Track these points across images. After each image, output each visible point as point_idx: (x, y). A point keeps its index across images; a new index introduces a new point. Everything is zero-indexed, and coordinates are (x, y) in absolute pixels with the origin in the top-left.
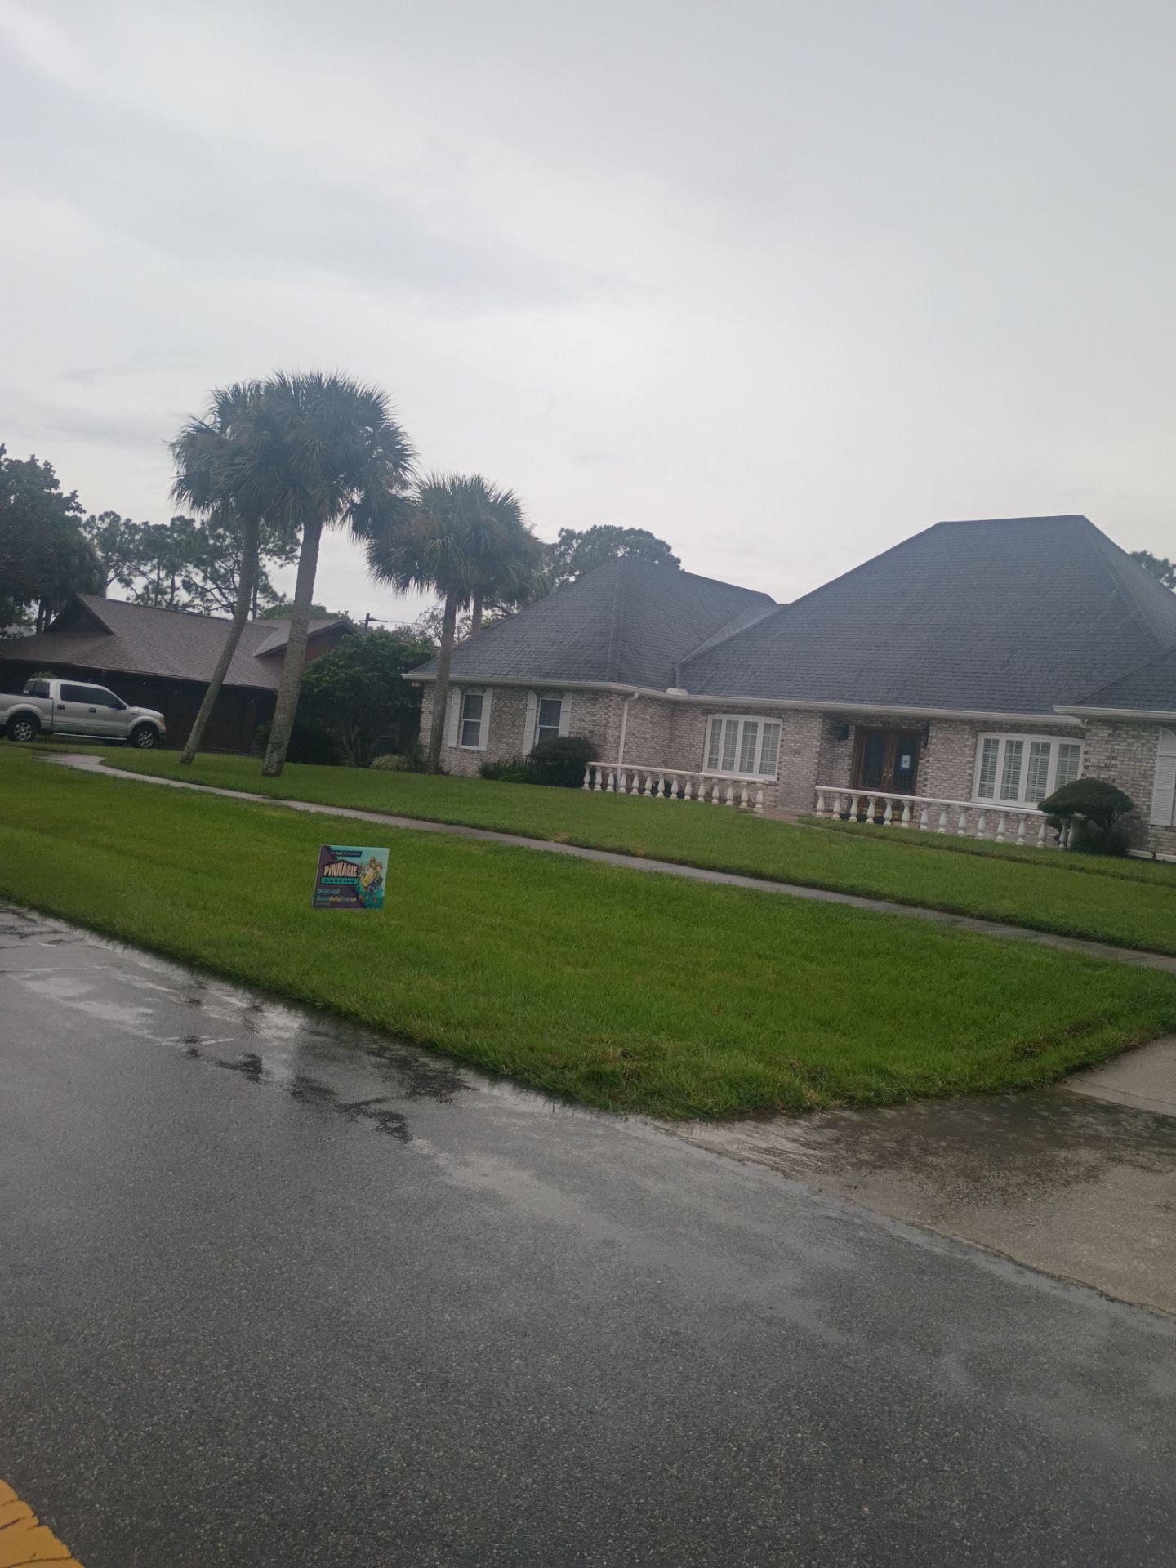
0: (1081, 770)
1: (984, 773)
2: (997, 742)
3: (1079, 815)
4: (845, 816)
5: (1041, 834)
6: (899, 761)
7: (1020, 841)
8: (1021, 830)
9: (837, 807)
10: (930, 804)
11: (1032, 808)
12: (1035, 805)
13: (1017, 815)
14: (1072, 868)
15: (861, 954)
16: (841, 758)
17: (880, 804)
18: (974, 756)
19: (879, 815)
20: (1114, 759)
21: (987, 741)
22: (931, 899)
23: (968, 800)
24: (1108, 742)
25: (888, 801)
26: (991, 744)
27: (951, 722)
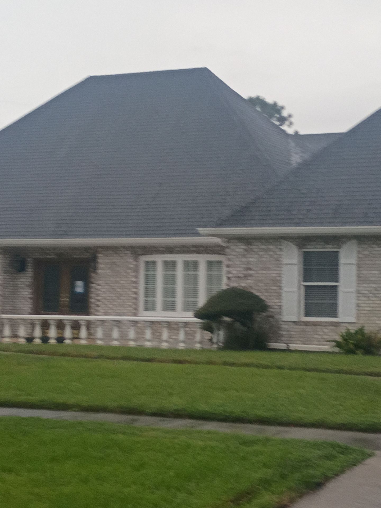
0: (225, 280)
1: (147, 289)
2: (154, 263)
3: (227, 319)
4: (30, 340)
5: (198, 337)
6: (73, 286)
7: (181, 346)
8: (182, 336)
9: (22, 332)
10: (103, 321)
11: (189, 317)
12: (191, 314)
13: (177, 323)
14: (225, 363)
15: (54, 460)
16: (22, 288)
17: (60, 325)
18: (136, 277)
19: (60, 336)
20: (250, 269)
21: (147, 263)
22: (112, 404)
23: (135, 315)
24: (244, 256)
25: (66, 322)
26: (151, 265)
27: (115, 249)
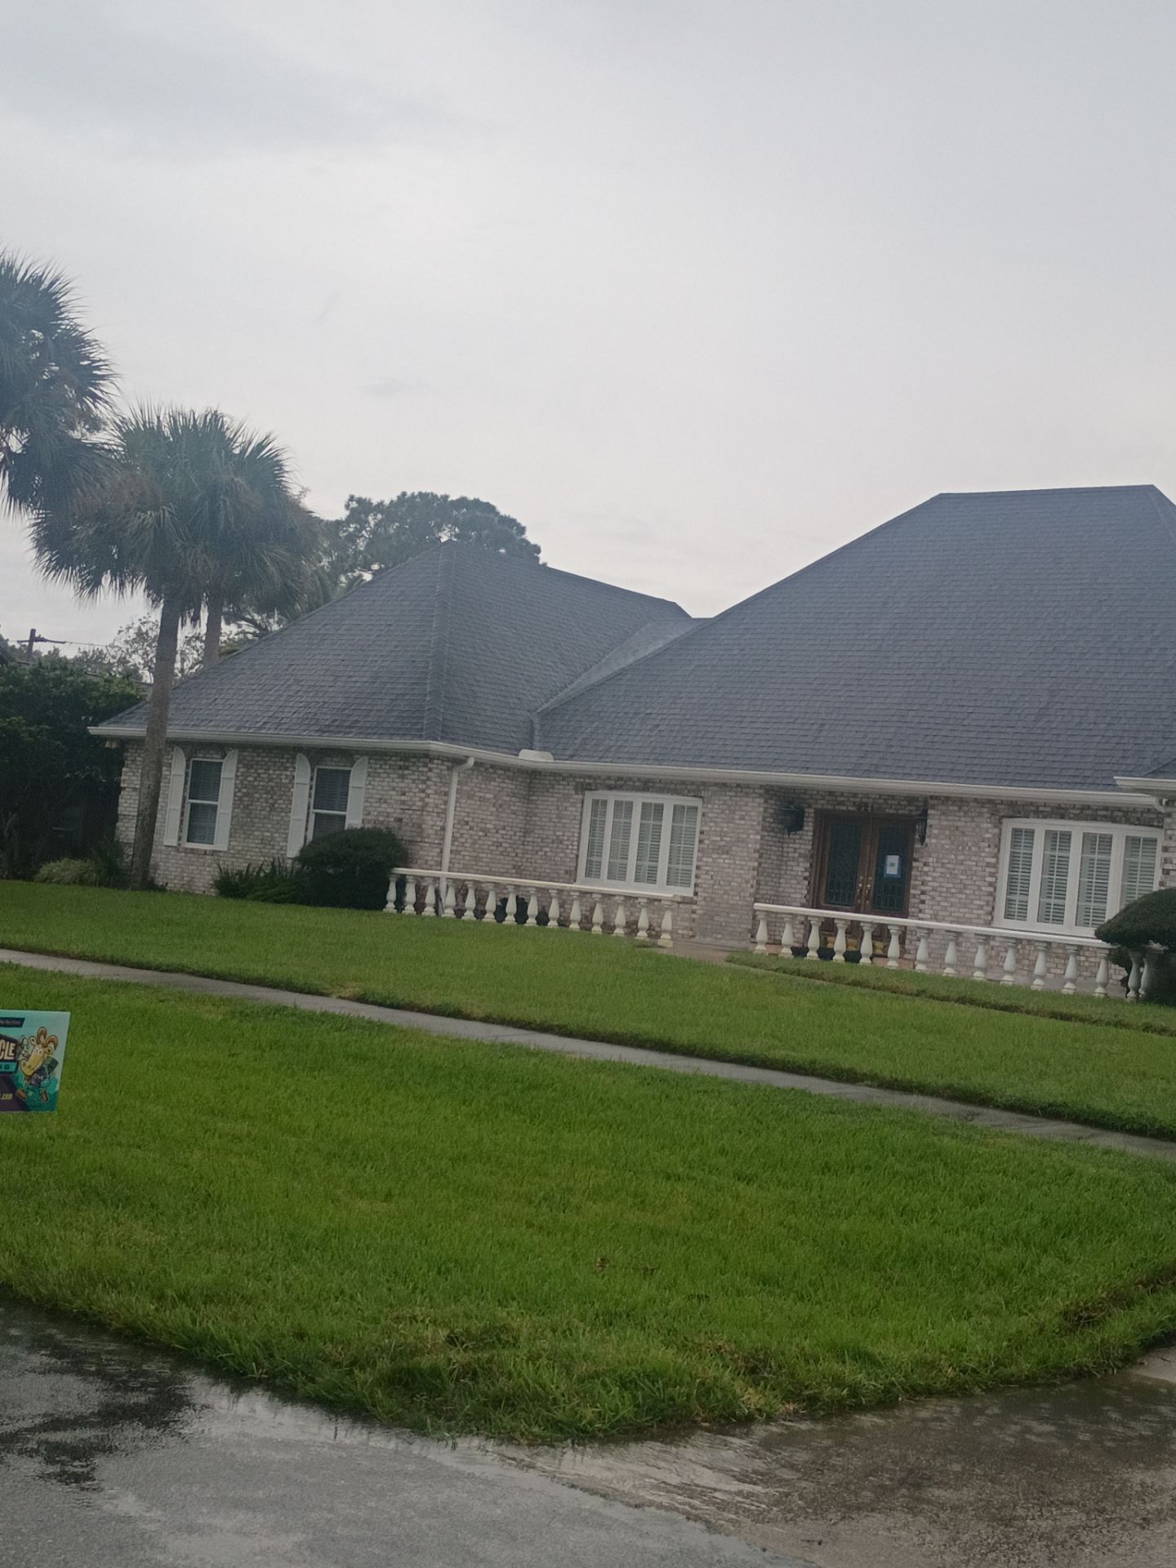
0: (1158, 875)
1: (1012, 881)
2: (1031, 833)
3: (1156, 946)
4: (800, 951)
5: (1100, 975)
6: (882, 864)
7: (1069, 989)
8: (1070, 970)
9: (787, 937)
10: (930, 931)
11: (1086, 936)
12: (1090, 931)
13: (1063, 946)
14: (1147, 1028)
15: (826, 1168)
16: (793, 859)
17: (854, 930)
18: (996, 856)
19: (852, 948)
21: (1016, 832)
22: (932, 1080)
23: (989, 924)
25: (866, 927)
26: (1022, 837)
27: (961, 802)
